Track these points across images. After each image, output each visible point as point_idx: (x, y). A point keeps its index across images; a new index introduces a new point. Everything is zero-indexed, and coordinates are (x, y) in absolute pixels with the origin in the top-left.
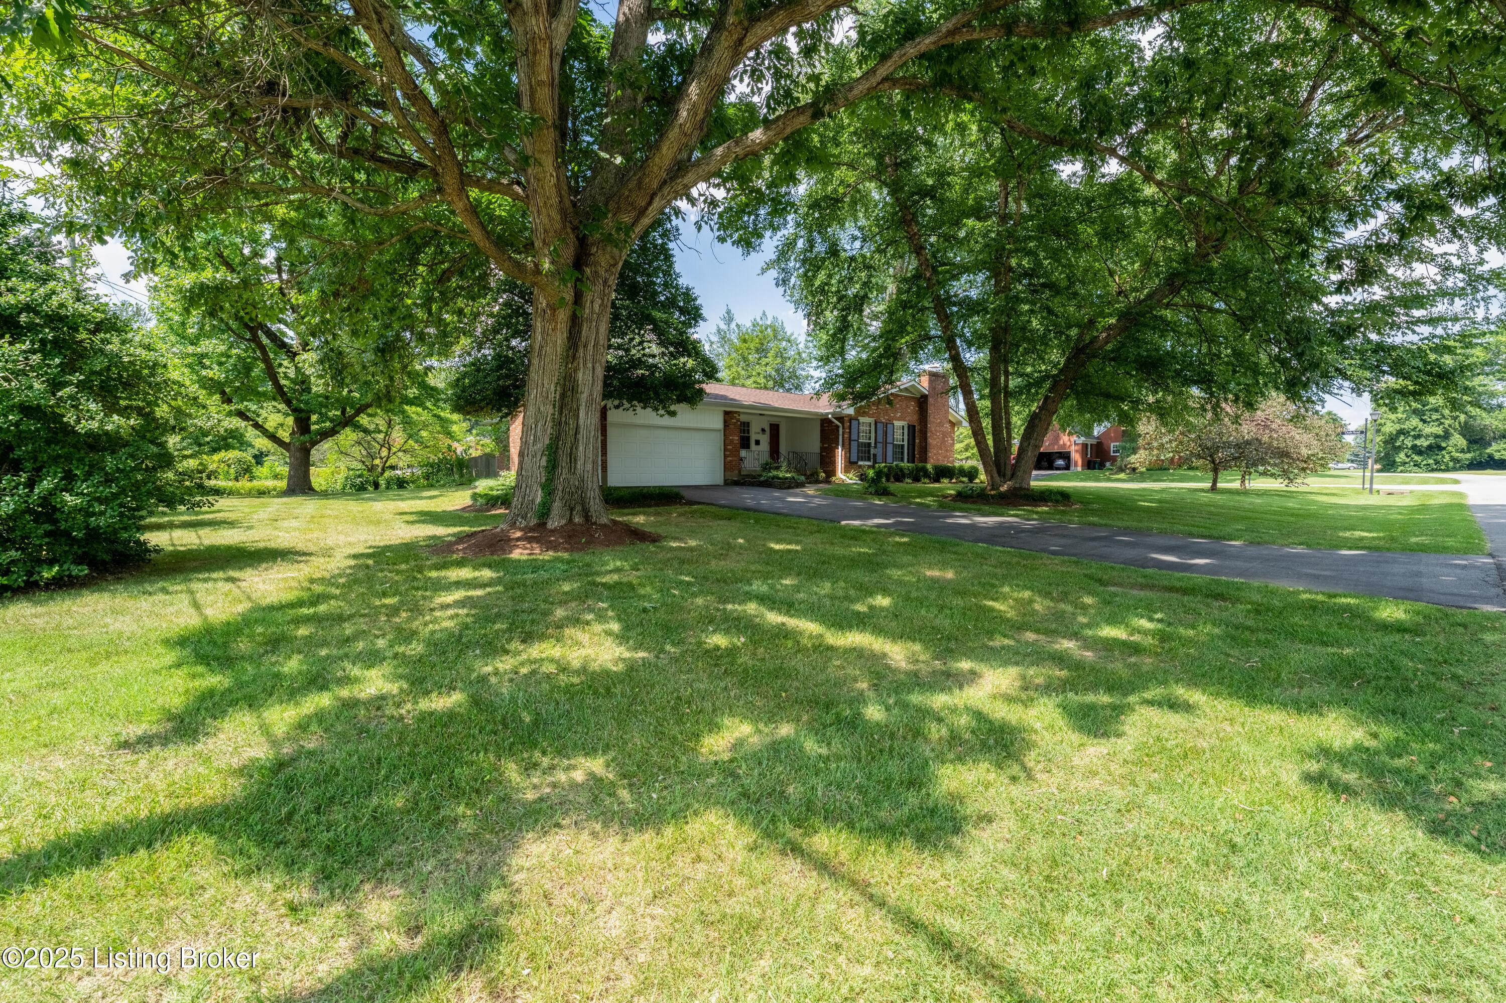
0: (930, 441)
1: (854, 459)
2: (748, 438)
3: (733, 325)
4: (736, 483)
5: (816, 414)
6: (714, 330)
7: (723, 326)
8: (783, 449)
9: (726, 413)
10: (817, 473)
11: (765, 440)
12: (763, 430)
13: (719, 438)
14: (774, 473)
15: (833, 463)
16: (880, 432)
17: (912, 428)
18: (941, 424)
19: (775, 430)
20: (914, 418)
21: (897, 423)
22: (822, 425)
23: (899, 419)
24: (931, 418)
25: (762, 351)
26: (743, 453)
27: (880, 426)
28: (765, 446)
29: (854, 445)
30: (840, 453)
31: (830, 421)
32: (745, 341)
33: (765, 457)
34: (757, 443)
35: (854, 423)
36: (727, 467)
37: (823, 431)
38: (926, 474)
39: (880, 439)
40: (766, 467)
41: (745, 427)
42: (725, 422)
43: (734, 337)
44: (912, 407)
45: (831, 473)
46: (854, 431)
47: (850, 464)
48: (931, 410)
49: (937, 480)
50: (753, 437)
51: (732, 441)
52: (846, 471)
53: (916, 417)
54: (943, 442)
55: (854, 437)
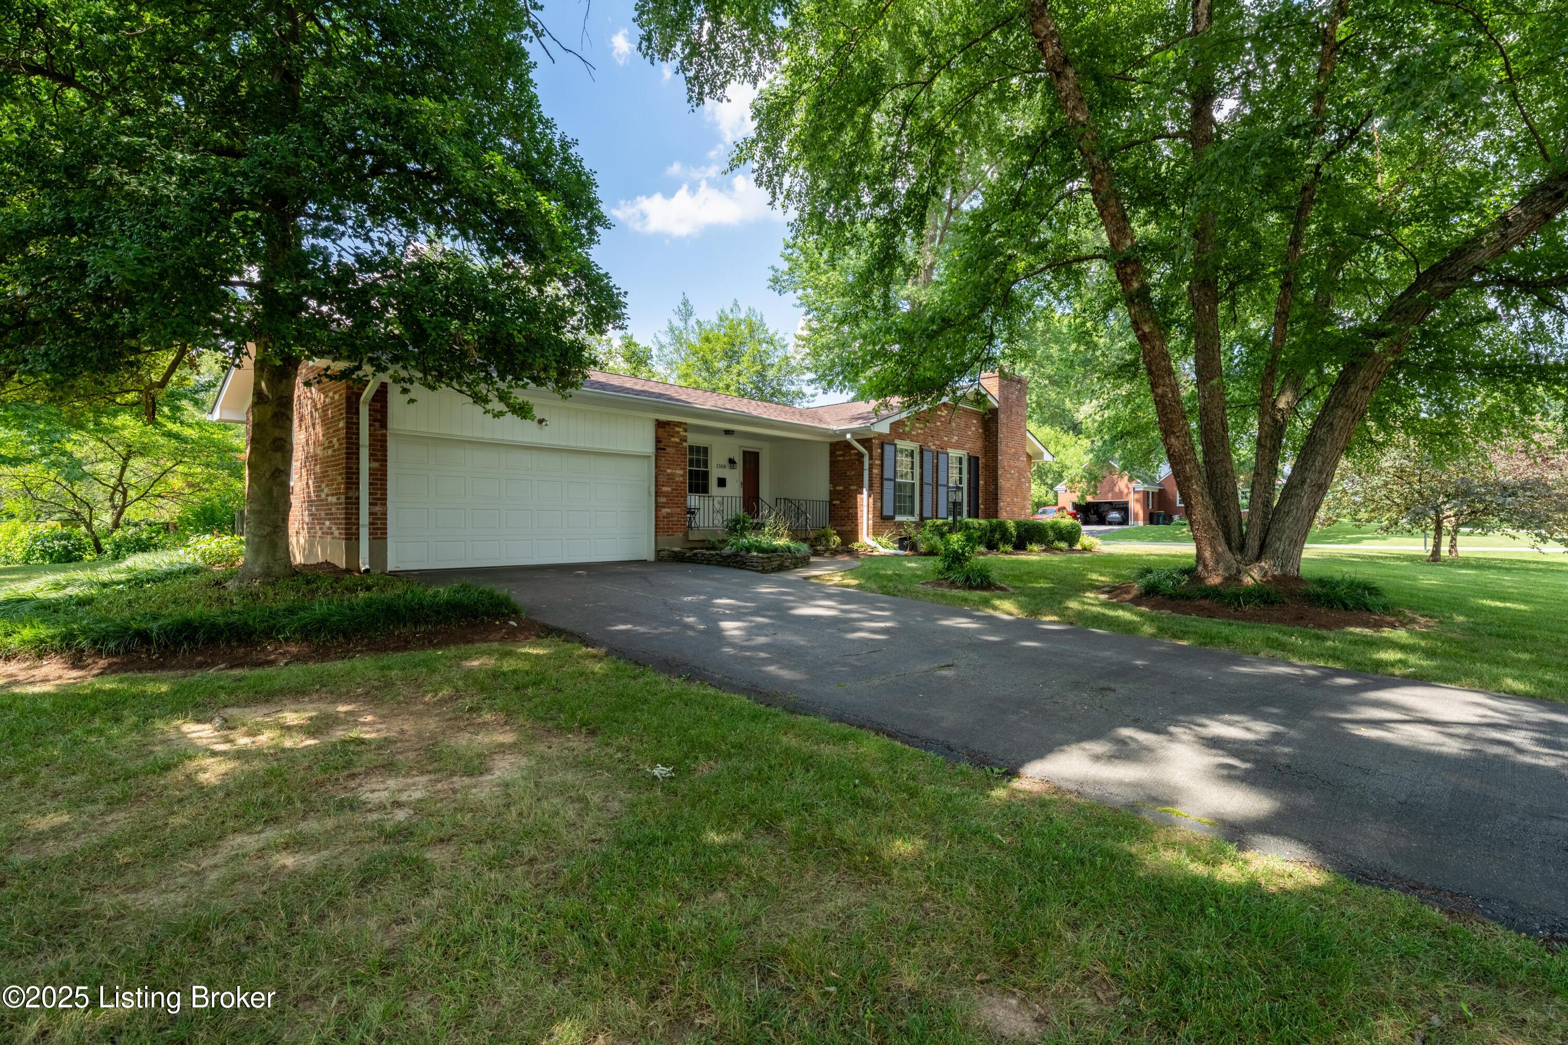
0: (1002, 482)
1: (888, 511)
2: (706, 475)
3: (692, 322)
4: (678, 558)
5: (825, 433)
6: (665, 327)
7: (678, 323)
8: (765, 492)
9: (660, 425)
10: (826, 537)
11: (735, 478)
12: (732, 462)
13: (645, 472)
14: (751, 538)
15: (853, 518)
16: (928, 466)
17: (973, 461)
18: (1015, 456)
19: (751, 461)
20: (974, 445)
21: (954, 453)
22: (832, 454)
23: (956, 446)
24: (1002, 447)
25: (732, 355)
26: (693, 500)
27: (928, 456)
28: (735, 487)
29: (889, 487)
30: (865, 502)
31: (847, 446)
32: (707, 340)
33: (736, 508)
34: (722, 483)
35: (888, 449)
36: (661, 527)
37: (833, 463)
38: (1005, 537)
39: (928, 478)
40: (736, 527)
41: (700, 454)
42: (658, 440)
43: (693, 339)
44: (974, 429)
45: (850, 535)
46: (888, 463)
47: (883, 520)
48: (1003, 433)
49: (1020, 546)
50: (715, 473)
51: (671, 477)
52: (876, 533)
53: (979, 444)
54: (1019, 485)
55: (888, 473)
